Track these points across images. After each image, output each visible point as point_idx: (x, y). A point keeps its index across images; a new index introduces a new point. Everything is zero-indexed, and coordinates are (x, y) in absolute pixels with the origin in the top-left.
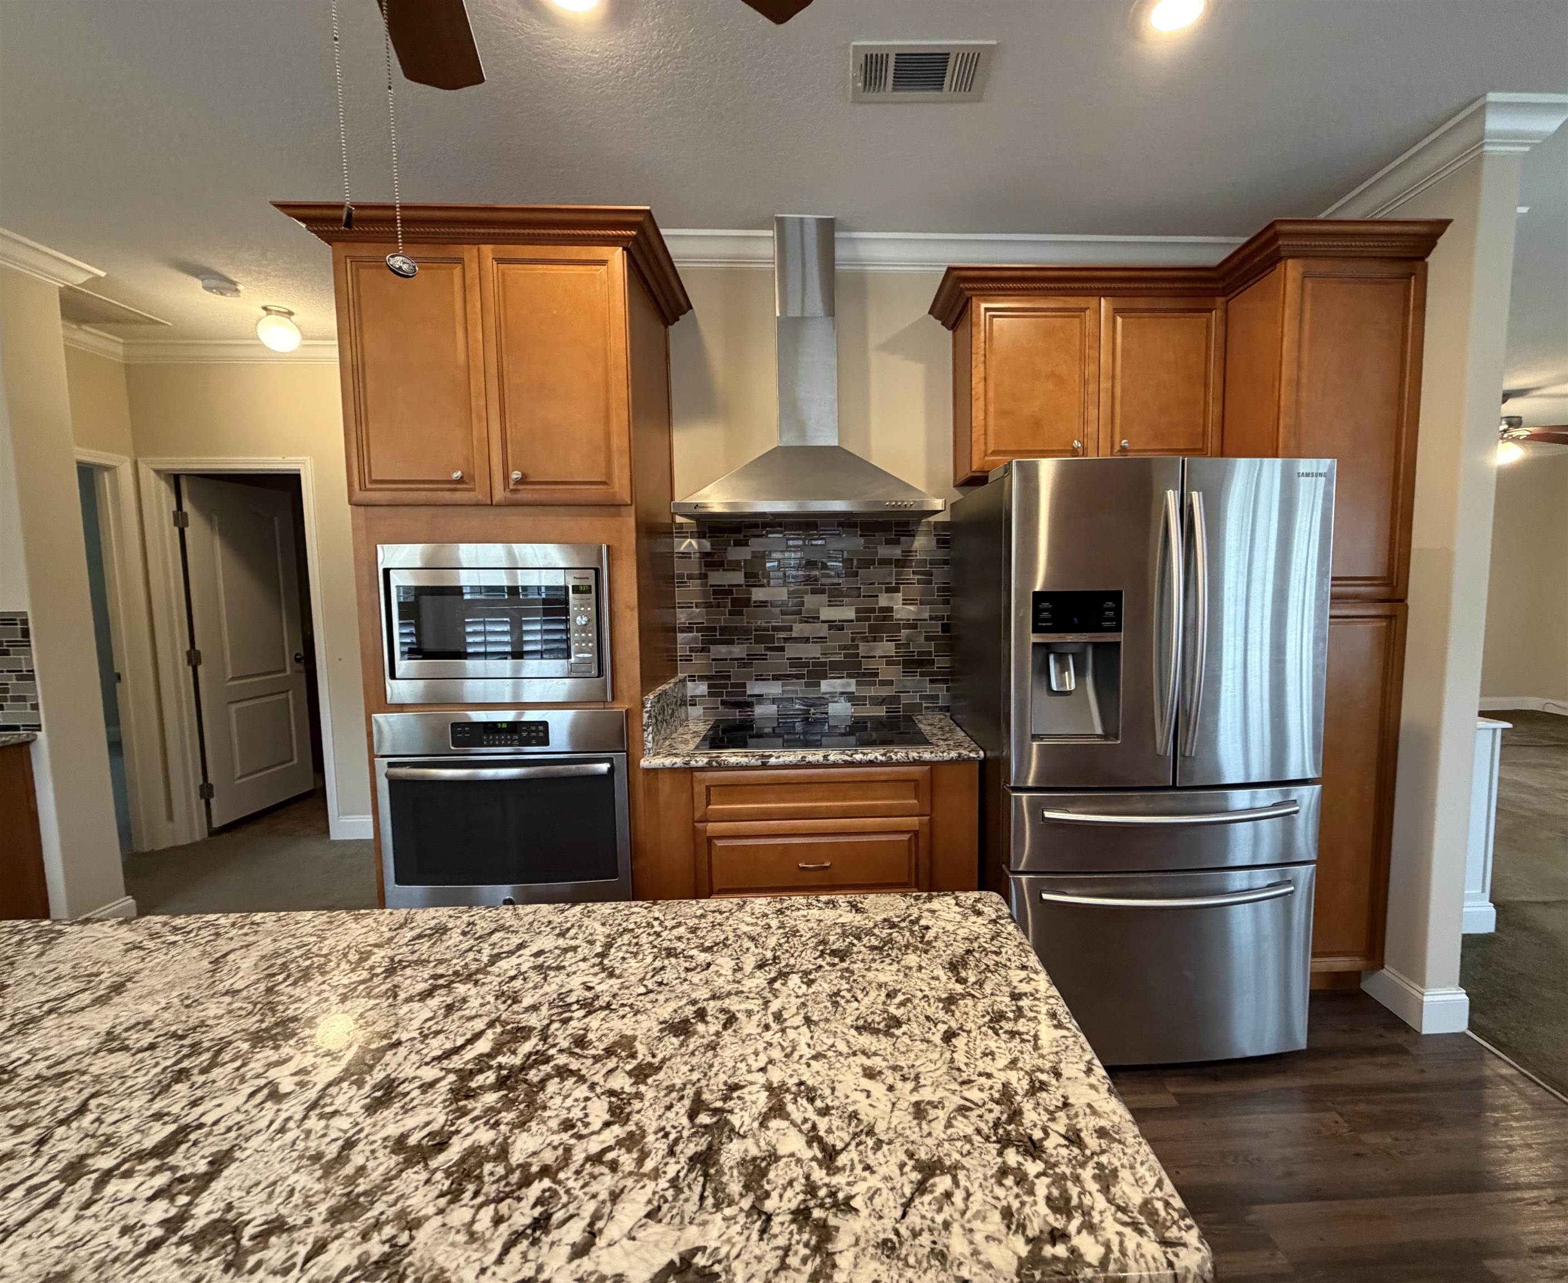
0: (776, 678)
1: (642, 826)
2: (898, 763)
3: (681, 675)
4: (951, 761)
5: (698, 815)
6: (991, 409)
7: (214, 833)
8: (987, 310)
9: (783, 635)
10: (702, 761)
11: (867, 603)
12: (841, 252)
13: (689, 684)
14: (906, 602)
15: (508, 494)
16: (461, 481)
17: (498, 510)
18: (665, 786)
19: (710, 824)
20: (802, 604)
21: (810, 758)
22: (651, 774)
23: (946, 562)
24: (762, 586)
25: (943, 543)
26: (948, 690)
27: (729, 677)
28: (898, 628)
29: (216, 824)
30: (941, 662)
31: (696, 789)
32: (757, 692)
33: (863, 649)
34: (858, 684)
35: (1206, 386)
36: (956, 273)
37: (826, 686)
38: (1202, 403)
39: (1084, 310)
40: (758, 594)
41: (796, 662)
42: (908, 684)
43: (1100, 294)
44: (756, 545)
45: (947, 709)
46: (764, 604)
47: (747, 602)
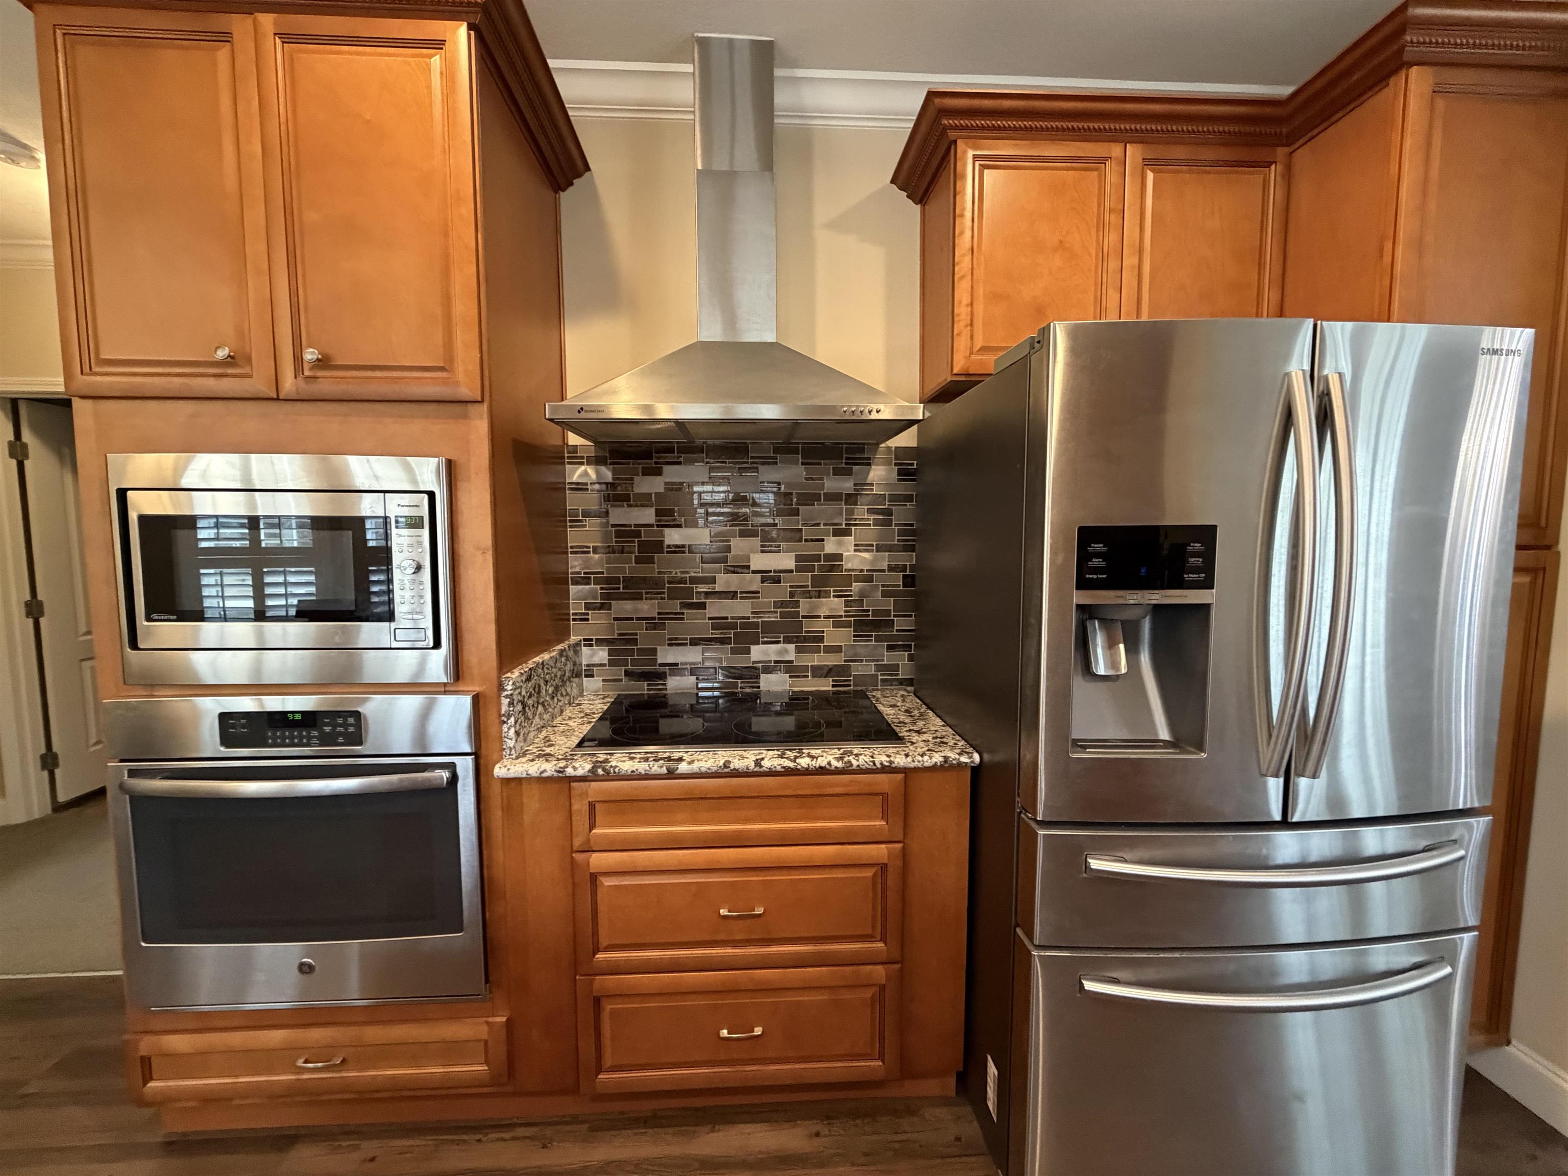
0: (694, 642)
1: (499, 856)
2: (860, 771)
3: (573, 639)
4: (934, 768)
5: (577, 842)
6: (980, 291)
7: (58, 808)
8: (975, 157)
9: (703, 588)
10: (582, 767)
11: (809, 549)
12: (782, 98)
13: (584, 649)
14: (858, 548)
15: (301, 382)
16: (231, 361)
17: (288, 406)
18: (532, 801)
19: (595, 856)
20: (728, 549)
21: (737, 764)
22: (513, 784)
23: (909, 498)
24: (679, 526)
25: (905, 474)
26: (911, 658)
27: (635, 642)
28: (848, 580)
29: (62, 798)
30: (902, 624)
31: (576, 806)
32: (670, 660)
33: (804, 606)
34: (799, 650)
35: (1260, 266)
36: (937, 101)
37: (758, 653)
38: (1255, 289)
39: (1103, 160)
40: (673, 537)
41: (720, 623)
42: (861, 651)
43: (1125, 138)
44: (672, 473)
45: (910, 682)
46: (679, 549)
47: (658, 546)
